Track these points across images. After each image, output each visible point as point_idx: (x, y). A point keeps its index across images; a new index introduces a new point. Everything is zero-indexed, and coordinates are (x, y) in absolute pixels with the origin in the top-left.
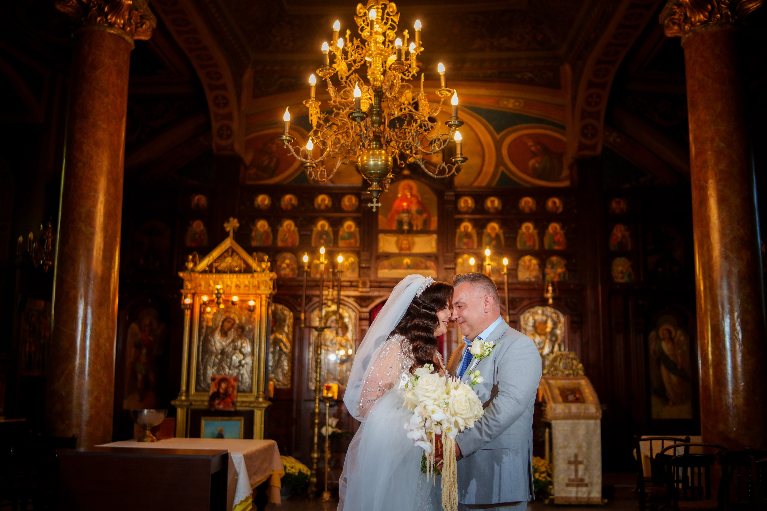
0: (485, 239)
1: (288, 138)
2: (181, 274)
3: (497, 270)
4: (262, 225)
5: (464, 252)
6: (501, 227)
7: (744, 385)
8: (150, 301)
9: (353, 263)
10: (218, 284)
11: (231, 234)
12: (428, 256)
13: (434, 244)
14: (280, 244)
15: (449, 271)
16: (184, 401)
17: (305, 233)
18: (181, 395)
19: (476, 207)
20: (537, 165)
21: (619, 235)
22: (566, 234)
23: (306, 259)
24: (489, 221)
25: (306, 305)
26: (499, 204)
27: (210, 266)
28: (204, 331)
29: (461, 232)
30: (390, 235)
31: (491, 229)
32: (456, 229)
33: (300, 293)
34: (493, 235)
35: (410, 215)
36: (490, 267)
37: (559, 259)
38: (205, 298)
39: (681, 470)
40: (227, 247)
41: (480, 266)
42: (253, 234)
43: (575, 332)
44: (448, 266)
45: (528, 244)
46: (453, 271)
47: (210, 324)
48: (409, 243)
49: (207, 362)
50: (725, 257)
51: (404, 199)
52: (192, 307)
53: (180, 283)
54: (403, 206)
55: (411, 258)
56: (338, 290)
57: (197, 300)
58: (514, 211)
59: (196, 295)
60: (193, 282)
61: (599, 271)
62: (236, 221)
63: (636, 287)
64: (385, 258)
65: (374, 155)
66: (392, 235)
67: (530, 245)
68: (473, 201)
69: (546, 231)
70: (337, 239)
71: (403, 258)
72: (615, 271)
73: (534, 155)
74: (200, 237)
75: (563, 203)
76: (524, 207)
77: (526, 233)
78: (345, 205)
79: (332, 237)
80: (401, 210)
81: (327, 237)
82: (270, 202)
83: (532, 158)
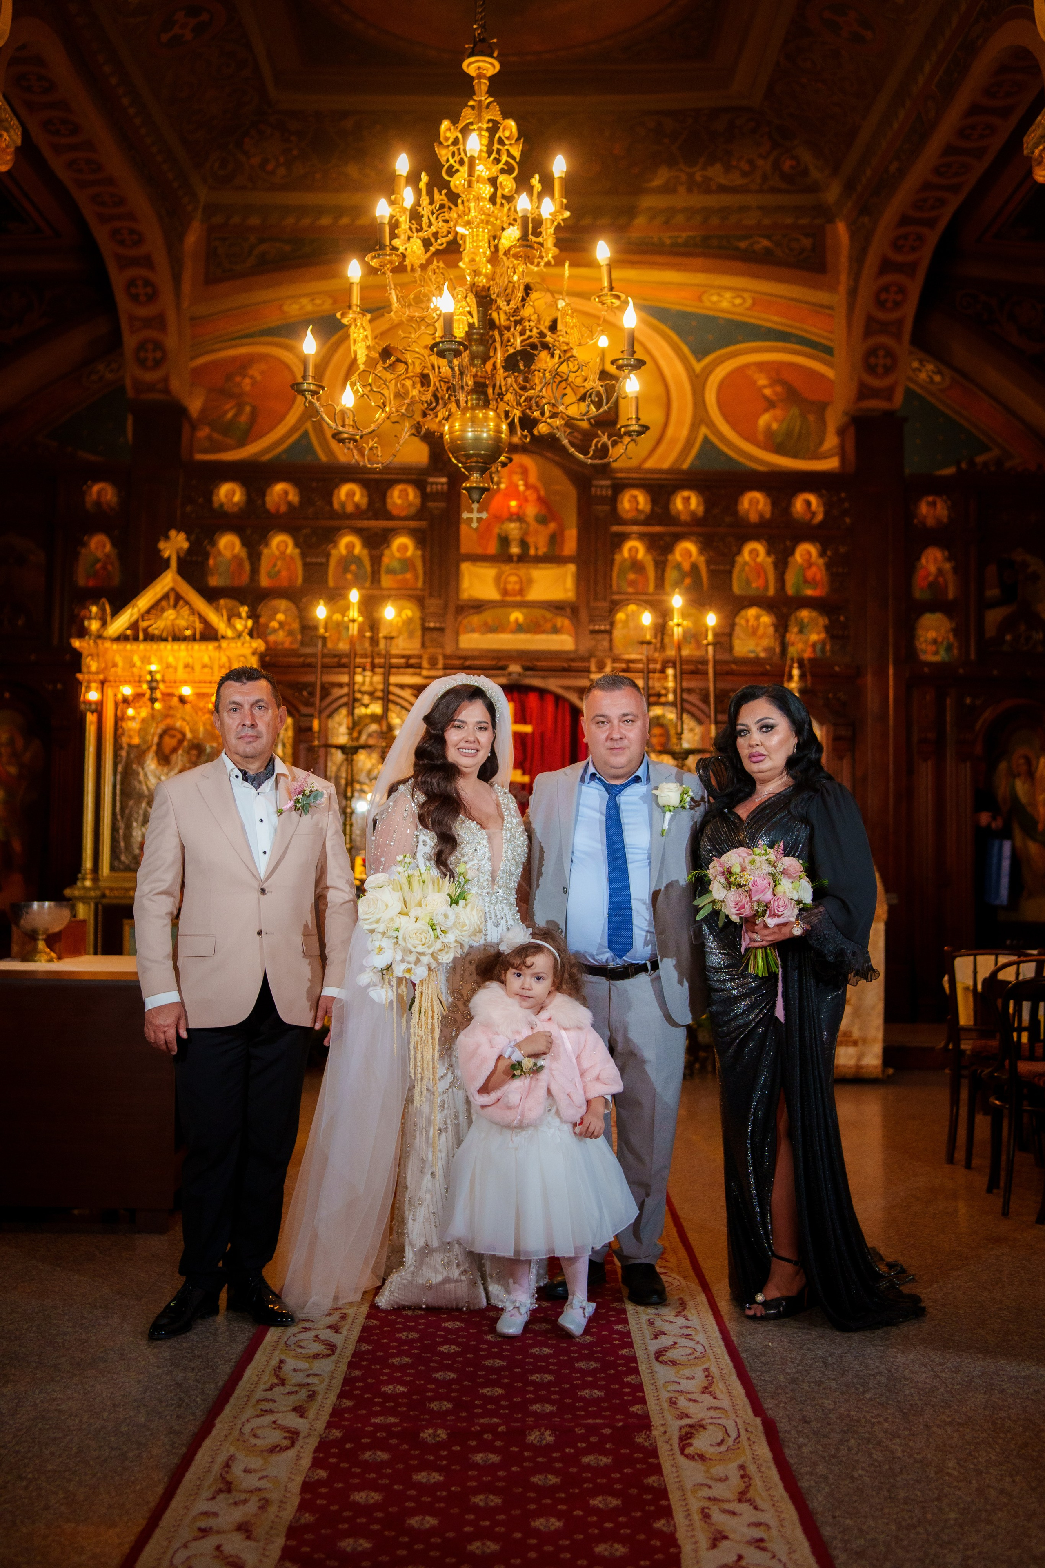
0: (671, 575)
1: (312, 387)
2: (76, 643)
3: (694, 636)
4: (229, 544)
5: (628, 600)
6: (701, 551)
8: (7, 695)
9: (410, 621)
10: (150, 663)
11: (174, 563)
12: (558, 607)
13: (570, 583)
14: (264, 582)
15: (599, 637)
16: (90, 889)
17: (314, 560)
18: (84, 879)
19: (652, 510)
20: (775, 426)
21: (933, 569)
22: (828, 566)
23: (321, 612)
24: (678, 537)
25: (320, 701)
26: (698, 505)
27: (134, 626)
28: (124, 753)
29: (624, 560)
31: (682, 555)
32: (613, 553)
33: (308, 678)
34: (686, 566)
35: (524, 526)
36: (680, 629)
37: (814, 614)
38: (127, 690)
39: (1026, 1006)
40: (166, 589)
41: (661, 629)
42: (211, 562)
43: (841, 758)
44: (597, 628)
45: (754, 585)
46: (607, 636)
47: (136, 741)
48: (521, 582)
49: (130, 815)
51: (513, 492)
52: (98, 708)
53: (76, 660)
54: (509, 507)
55: (525, 610)
56: (384, 674)
57: (110, 692)
58: (728, 519)
59: (106, 684)
60: (101, 659)
61: (891, 639)
62: (182, 536)
63: (961, 671)
64: (472, 611)
65: (473, 420)
66: (488, 564)
67: (757, 588)
68: (648, 498)
69: (791, 559)
70: (379, 572)
71: (510, 610)
72: (922, 639)
73: (771, 404)
74: (104, 568)
75: (825, 505)
76: (748, 511)
77: (752, 563)
78: (395, 504)
79: (368, 568)
80: (505, 515)
81: (358, 567)
82: (244, 498)
83: (766, 410)
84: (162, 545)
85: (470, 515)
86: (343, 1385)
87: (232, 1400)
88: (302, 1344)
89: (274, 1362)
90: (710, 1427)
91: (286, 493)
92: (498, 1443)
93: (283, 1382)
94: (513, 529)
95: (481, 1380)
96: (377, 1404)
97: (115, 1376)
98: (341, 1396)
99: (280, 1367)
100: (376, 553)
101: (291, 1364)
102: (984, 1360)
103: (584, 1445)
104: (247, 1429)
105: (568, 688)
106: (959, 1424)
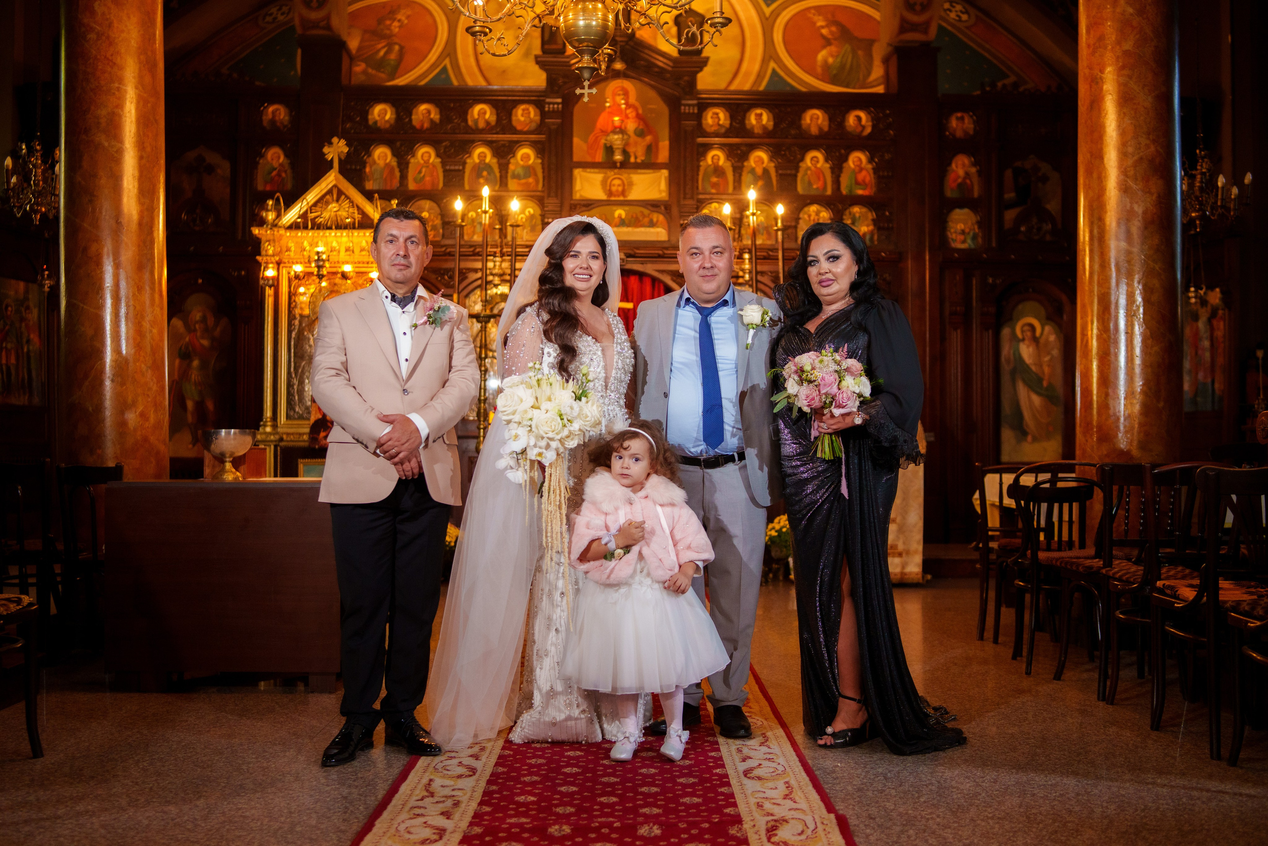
0: (746, 177)
2: (256, 231)
3: (767, 224)
4: (382, 155)
5: (711, 199)
6: (771, 159)
7: (1143, 385)
8: (200, 281)
9: (532, 217)
10: (317, 246)
11: (336, 164)
12: (653, 205)
13: (663, 185)
14: (412, 186)
16: (270, 434)
17: (452, 168)
18: (265, 426)
19: (731, 124)
20: (830, 60)
21: (961, 172)
22: (875, 170)
23: (458, 205)
24: (752, 147)
25: (460, 282)
26: (768, 120)
27: (304, 216)
28: (297, 322)
29: (708, 166)
30: (592, 170)
31: (755, 162)
32: (699, 161)
33: (449, 265)
34: (759, 171)
35: (625, 137)
36: (755, 219)
37: (864, 210)
38: (298, 268)
39: (1044, 506)
40: (330, 186)
42: (367, 170)
45: (815, 187)
47: (307, 312)
48: (624, 185)
49: (303, 373)
50: (1124, 189)
51: (616, 110)
52: (275, 283)
53: (256, 245)
54: (613, 122)
55: (627, 208)
56: (511, 261)
57: (284, 272)
58: (793, 132)
59: (282, 265)
60: (277, 244)
61: (927, 230)
62: (343, 142)
63: (985, 256)
64: (584, 209)
65: (584, 10)
66: (596, 170)
67: (817, 188)
68: (728, 114)
69: (845, 165)
70: (506, 177)
71: (614, 208)
72: (952, 230)
73: (827, 42)
74: (279, 175)
75: (873, 119)
76: (809, 125)
77: (813, 168)
78: (519, 120)
79: (498, 175)
80: (610, 129)
81: (489, 174)
82: (394, 116)
83: (824, 47)
84: (326, 150)
85: (582, 91)
86: (483, 796)
87: (390, 808)
88: (448, 768)
89: (425, 781)
90: (791, 821)
91: (429, 112)
92: (614, 836)
93: (432, 795)
94: (616, 140)
95: (599, 792)
96: (512, 809)
97: (291, 792)
98: (481, 803)
99: (429, 784)
100: (503, 161)
101: (438, 782)
102: (1017, 774)
103: (686, 836)
104: (402, 827)
105: (662, 272)
106: (999, 818)
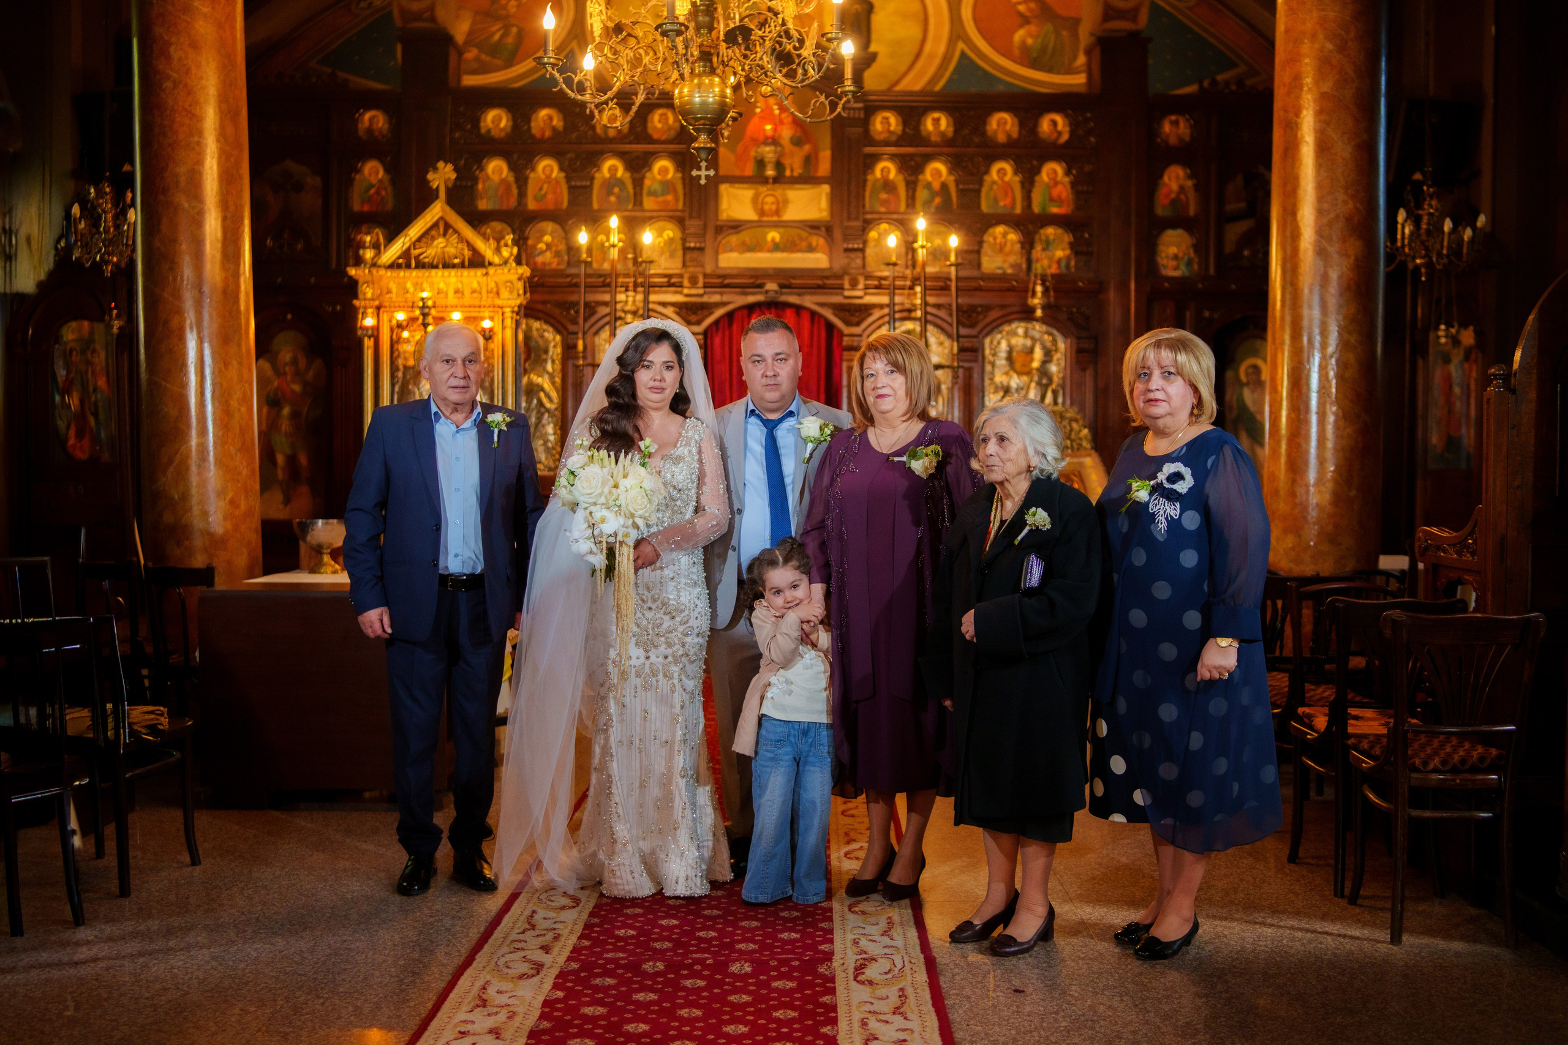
0: (922, 194)
1: (552, 60)
2: (352, 272)
3: (940, 254)
4: (496, 168)
5: (880, 219)
6: (950, 172)
7: (1333, 472)
8: (289, 316)
9: (671, 240)
10: (423, 291)
11: (442, 194)
12: (813, 226)
13: (824, 203)
14: (531, 205)
15: (852, 255)
17: (579, 184)
19: (904, 130)
20: (1030, 41)
21: (1175, 187)
22: (1073, 184)
23: (583, 237)
24: (928, 158)
26: (948, 126)
27: (406, 254)
29: (877, 180)
30: (742, 186)
31: (932, 175)
32: (865, 174)
33: (574, 298)
34: (936, 186)
35: (779, 149)
36: (925, 250)
37: (1060, 231)
38: (401, 316)
40: (436, 218)
41: (909, 246)
42: (480, 186)
43: (1084, 369)
44: (850, 246)
45: (1002, 204)
46: (860, 254)
47: (411, 363)
48: (778, 202)
50: (1321, 252)
51: (768, 116)
52: (375, 333)
53: (352, 287)
54: (764, 130)
55: (781, 230)
56: (644, 292)
57: (385, 317)
58: (976, 140)
59: (382, 310)
60: (376, 285)
61: (1133, 254)
62: (450, 167)
63: (1200, 286)
64: (732, 231)
65: (699, 86)
66: (746, 186)
67: (1005, 206)
68: (900, 119)
69: (1037, 178)
70: (641, 194)
71: (767, 230)
72: (1163, 255)
73: (1025, 21)
74: (378, 193)
75: (1071, 125)
76: (996, 132)
77: (1000, 182)
78: (655, 128)
79: (631, 191)
80: (761, 138)
81: (621, 190)
82: (510, 123)
83: (1021, 26)
84: (430, 176)
85: (699, 173)
86: (584, 929)
87: (491, 941)
88: (552, 899)
89: (528, 913)
90: (880, 960)
91: (551, 118)
92: (705, 973)
93: (533, 927)
94: (769, 152)
95: (700, 926)
96: (611, 944)
97: (395, 924)
98: (580, 938)
99: (532, 916)
100: (637, 176)
101: (541, 913)
102: (1127, 910)
103: (775, 974)
104: (501, 962)
105: (822, 305)
106: (1090, 959)
